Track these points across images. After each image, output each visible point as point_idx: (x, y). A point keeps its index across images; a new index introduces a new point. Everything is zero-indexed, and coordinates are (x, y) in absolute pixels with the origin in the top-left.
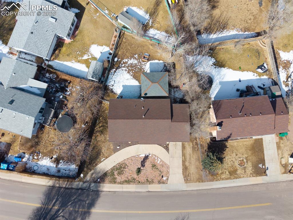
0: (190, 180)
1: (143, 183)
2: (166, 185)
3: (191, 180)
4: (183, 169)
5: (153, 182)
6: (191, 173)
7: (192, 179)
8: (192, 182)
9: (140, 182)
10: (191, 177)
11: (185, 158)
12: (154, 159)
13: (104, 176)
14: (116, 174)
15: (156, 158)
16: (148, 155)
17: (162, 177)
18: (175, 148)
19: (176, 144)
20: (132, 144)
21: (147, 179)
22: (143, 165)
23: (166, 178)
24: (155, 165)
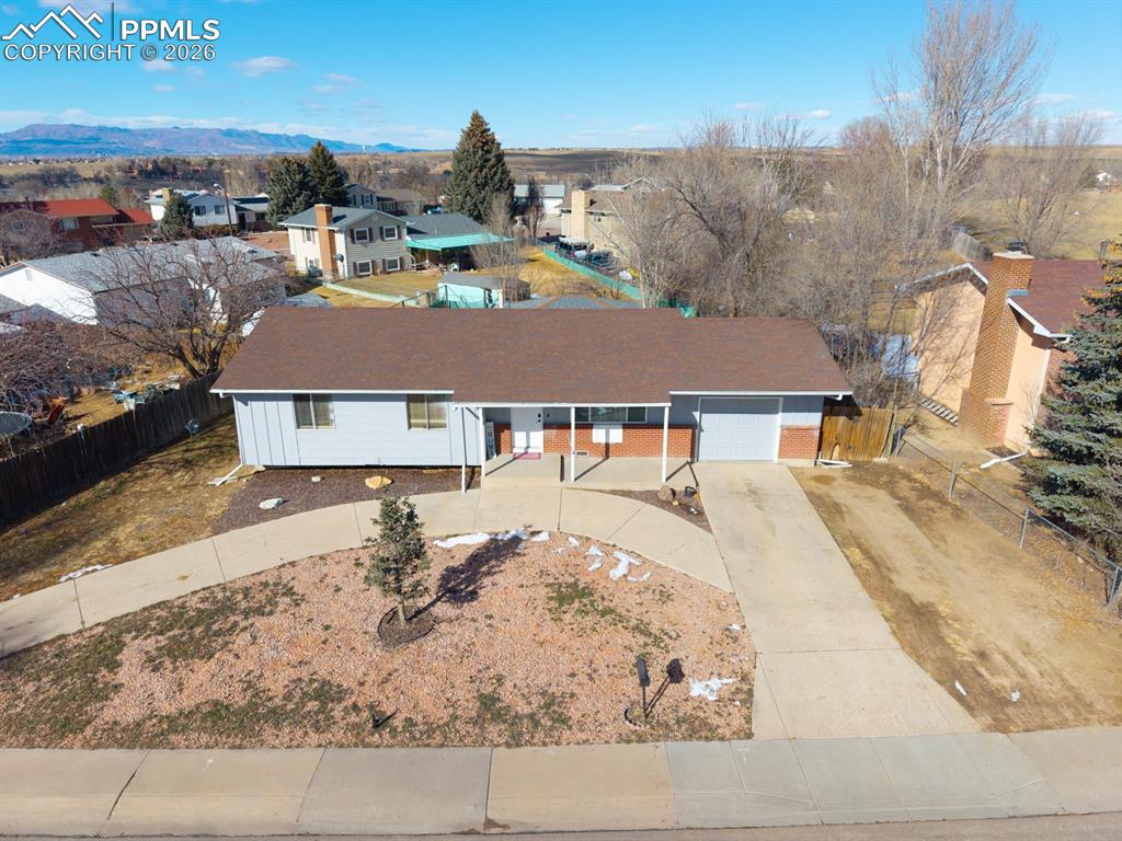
0: (1037, 701)
1: (430, 732)
2: (742, 746)
3: (1049, 705)
4: (886, 618)
5: (563, 720)
9: (398, 722)
11: (870, 558)
12: (580, 554)
14: (131, 657)
15: (595, 551)
16: (519, 539)
17: (674, 673)
18: (760, 508)
19: (752, 492)
20: (387, 491)
21: (487, 690)
22: (455, 593)
23: (716, 682)
24: (580, 590)
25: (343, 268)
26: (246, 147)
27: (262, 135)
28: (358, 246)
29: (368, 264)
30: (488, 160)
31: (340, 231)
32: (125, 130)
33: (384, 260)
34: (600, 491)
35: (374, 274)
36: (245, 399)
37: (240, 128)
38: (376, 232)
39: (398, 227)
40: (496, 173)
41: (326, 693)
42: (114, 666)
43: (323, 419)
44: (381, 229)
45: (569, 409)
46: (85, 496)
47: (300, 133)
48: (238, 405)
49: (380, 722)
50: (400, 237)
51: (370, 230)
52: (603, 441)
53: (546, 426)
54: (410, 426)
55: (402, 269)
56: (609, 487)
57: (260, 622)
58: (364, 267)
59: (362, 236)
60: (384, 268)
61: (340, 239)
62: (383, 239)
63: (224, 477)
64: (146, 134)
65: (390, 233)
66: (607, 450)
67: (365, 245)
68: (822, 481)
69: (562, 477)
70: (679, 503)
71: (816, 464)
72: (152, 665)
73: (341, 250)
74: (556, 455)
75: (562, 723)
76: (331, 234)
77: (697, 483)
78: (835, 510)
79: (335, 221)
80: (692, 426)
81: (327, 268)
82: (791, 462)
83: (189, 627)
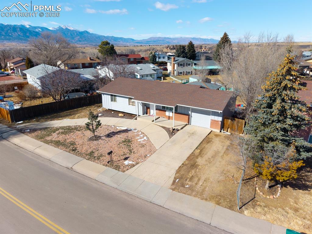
0: (191, 188)
1: (79, 154)
2: (120, 173)
3: (193, 191)
4: (183, 164)
6: (203, 178)
7: (198, 188)
8: (194, 194)
9: (77, 151)
10: (196, 184)
11: (200, 153)
12: (138, 135)
13: (40, 129)
14: (57, 132)
15: (142, 136)
16: (131, 130)
17: (126, 159)
18: (189, 137)
19: (193, 133)
20: (121, 117)
21: (94, 151)
22: (109, 136)
23: (131, 162)
24: (129, 141)
25: (175, 72)
27: (202, 39)
28: (180, 68)
29: (182, 72)
31: (176, 64)
32: (170, 38)
33: (186, 72)
34: (158, 125)
35: (183, 75)
36: (104, 94)
37: (196, 37)
38: (185, 64)
39: (192, 63)
41: (73, 144)
42: (54, 132)
43: (115, 101)
44: (187, 63)
45: (154, 105)
48: (102, 95)
50: (192, 66)
51: (184, 64)
52: (168, 115)
53: (157, 109)
54: (129, 104)
55: (191, 74)
56: (161, 125)
57: (77, 132)
58: (181, 73)
59: (181, 65)
60: (186, 73)
61: (176, 65)
62: (187, 66)
63: (100, 109)
64: (174, 39)
65: (189, 65)
66: (169, 118)
67: (181, 67)
68: (217, 136)
69: (153, 121)
70: (172, 132)
71: (221, 131)
72: (58, 134)
73: (176, 68)
74: (158, 117)
75: (98, 159)
76: (174, 64)
77: (182, 129)
78: (209, 142)
79: (175, 61)
80: (188, 115)
81: (172, 72)
82: (214, 130)
83: (69, 130)
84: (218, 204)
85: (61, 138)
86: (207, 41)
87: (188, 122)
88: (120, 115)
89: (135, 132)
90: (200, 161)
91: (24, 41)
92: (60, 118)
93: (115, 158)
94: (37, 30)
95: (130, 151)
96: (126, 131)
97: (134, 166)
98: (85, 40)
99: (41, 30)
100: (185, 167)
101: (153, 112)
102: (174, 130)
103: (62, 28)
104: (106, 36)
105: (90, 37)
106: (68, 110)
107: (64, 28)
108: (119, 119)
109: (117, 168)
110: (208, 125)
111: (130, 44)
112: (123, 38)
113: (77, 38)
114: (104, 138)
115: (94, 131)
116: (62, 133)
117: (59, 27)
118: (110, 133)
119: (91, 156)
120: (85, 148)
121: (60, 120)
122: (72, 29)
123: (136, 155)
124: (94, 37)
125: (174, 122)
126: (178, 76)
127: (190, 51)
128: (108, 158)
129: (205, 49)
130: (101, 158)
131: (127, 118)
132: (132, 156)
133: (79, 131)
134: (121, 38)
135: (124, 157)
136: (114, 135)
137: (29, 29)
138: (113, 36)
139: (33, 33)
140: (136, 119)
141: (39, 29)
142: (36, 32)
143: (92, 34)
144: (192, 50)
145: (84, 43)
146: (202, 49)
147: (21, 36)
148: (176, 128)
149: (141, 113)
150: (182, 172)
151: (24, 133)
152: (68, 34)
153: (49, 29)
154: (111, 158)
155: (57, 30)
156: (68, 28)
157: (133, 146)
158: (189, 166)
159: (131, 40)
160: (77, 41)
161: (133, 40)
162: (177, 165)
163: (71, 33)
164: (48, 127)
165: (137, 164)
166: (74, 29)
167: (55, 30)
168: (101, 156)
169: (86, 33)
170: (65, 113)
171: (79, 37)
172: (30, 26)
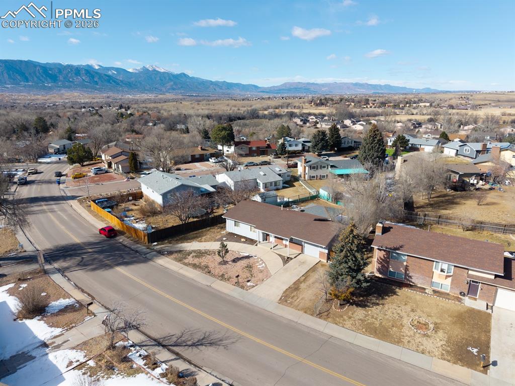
0: (291, 303)
1: (214, 275)
2: (245, 291)
4: (289, 287)
6: (301, 297)
8: (292, 306)
9: (211, 273)
10: (295, 301)
11: (304, 280)
12: (258, 262)
13: (176, 252)
14: (191, 255)
15: (261, 262)
16: (252, 256)
17: (248, 281)
18: (299, 265)
19: (303, 262)
20: (244, 242)
21: (224, 274)
22: (234, 261)
23: (252, 284)
24: (251, 267)
25: (306, 176)
26: (361, 90)
27: (370, 85)
28: (312, 171)
29: (315, 176)
30: (375, 141)
31: (307, 166)
32: (317, 84)
33: (320, 176)
34: (275, 253)
35: (316, 179)
38: (319, 167)
39: (327, 165)
40: (376, 146)
41: (207, 267)
42: (189, 256)
43: (238, 226)
44: (321, 166)
45: (272, 235)
46: (204, 229)
47: (387, 84)
49: (209, 272)
50: (328, 168)
51: (317, 166)
52: (285, 244)
54: (251, 231)
55: (327, 178)
56: (278, 253)
57: (208, 256)
58: (313, 177)
59: (314, 168)
60: (320, 178)
61: (307, 168)
62: (321, 169)
63: (224, 232)
64: (323, 85)
65: (324, 167)
66: (286, 246)
67: (315, 171)
68: (323, 265)
69: (271, 249)
70: (286, 260)
71: (327, 262)
72: (193, 257)
73: (307, 172)
74: (276, 244)
75: (228, 280)
76: (305, 167)
77: (295, 257)
78: (314, 271)
79: (307, 162)
80: (302, 245)
81: (303, 176)
82: (322, 260)
83: (200, 254)
84: (305, 312)
85: (196, 261)
86: (378, 88)
87: (302, 252)
88: (243, 240)
89: (255, 259)
90: (303, 286)
91: (90, 90)
92: (189, 241)
93: (240, 280)
94: (110, 73)
95: (252, 275)
96: (248, 257)
97: (254, 286)
98: (182, 87)
99: (115, 73)
100: (290, 290)
101: (272, 239)
102: (288, 258)
103: (148, 70)
104: (213, 80)
105: (189, 82)
106: (194, 231)
107: (151, 70)
108: (242, 244)
109: (242, 287)
110: (318, 256)
111: (251, 93)
112: (241, 84)
113: (169, 85)
114: (230, 263)
115: (223, 257)
116: (196, 256)
117: (142, 67)
118: (235, 259)
119: (222, 277)
120: (217, 271)
121: (189, 242)
122: (162, 71)
123: (255, 279)
124: (196, 84)
125: (289, 250)
126: (309, 181)
127: (332, 136)
128: (235, 280)
129: (374, 104)
130: (231, 280)
131: (248, 244)
132: (253, 279)
133: (209, 255)
134: (238, 85)
135: (247, 280)
136: (238, 260)
137: (99, 72)
138: (224, 81)
139: (104, 77)
140: (256, 245)
141: (114, 72)
142: (109, 76)
143: (193, 78)
144: (335, 136)
145: (179, 91)
146: (369, 104)
147: (87, 82)
148: (290, 256)
149: (261, 240)
150: (287, 293)
151: (163, 255)
152: (156, 78)
153: (128, 70)
154: (238, 280)
155: (140, 73)
156: (157, 69)
157: (254, 271)
158: (294, 289)
159: (253, 88)
160: (169, 89)
161: (256, 87)
162: (285, 288)
163: (160, 78)
164: (182, 249)
165: (256, 285)
166: (165, 71)
167: (137, 72)
168: (230, 278)
169: (183, 76)
170: (192, 234)
171: (172, 83)
172: (100, 66)
